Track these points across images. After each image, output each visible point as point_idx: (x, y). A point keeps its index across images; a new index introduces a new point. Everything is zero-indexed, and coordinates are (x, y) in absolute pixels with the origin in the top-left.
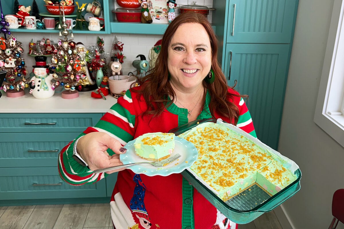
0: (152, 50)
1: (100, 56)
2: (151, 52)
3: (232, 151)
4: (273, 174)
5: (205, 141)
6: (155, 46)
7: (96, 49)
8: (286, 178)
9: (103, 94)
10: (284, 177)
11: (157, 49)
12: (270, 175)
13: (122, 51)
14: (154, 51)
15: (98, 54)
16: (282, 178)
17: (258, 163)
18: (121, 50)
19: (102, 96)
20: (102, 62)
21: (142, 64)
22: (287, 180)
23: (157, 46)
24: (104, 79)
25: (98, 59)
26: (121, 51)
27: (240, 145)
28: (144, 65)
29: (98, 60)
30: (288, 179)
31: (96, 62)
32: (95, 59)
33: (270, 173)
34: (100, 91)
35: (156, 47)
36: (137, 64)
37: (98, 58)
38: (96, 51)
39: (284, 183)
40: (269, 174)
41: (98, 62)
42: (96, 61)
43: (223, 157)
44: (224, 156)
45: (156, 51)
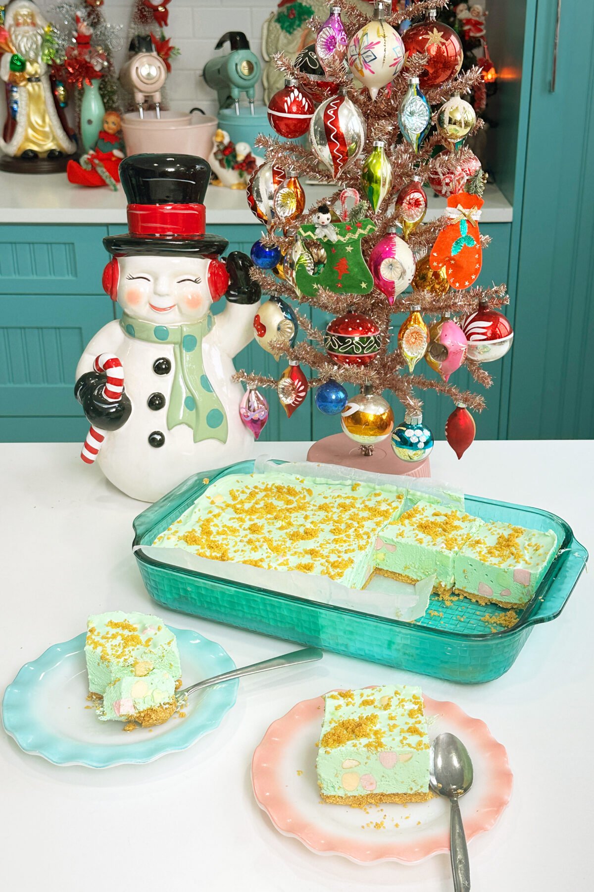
0: (270, 22)
1: (90, 36)
2: (268, 30)
3: (356, 524)
4: (496, 548)
5: (260, 522)
6: (280, 5)
7: (79, 14)
8: (529, 545)
9: (104, 170)
10: (526, 545)
11: (288, 16)
12: (490, 552)
13: (166, 24)
14: (278, 26)
15: (85, 29)
16: (520, 548)
17: (444, 537)
18: (163, 23)
19: (104, 177)
20: (100, 56)
21: (236, 65)
22: (535, 548)
23: (289, 5)
24: (107, 123)
25: (86, 48)
26: (161, 26)
27: (366, 506)
28: (244, 68)
29: (85, 50)
30: (536, 545)
31: (78, 58)
32: (76, 48)
33: (486, 547)
34: (96, 161)
35: (284, 9)
36: (219, 67)
37: (84, 42)
38: (77, 20)
39: (531, 558)
40: (485, 551)
41: (87, 58)
42: (80, 54)
43: (345, 545)
44: (345, 541)
45: (287, 24)
